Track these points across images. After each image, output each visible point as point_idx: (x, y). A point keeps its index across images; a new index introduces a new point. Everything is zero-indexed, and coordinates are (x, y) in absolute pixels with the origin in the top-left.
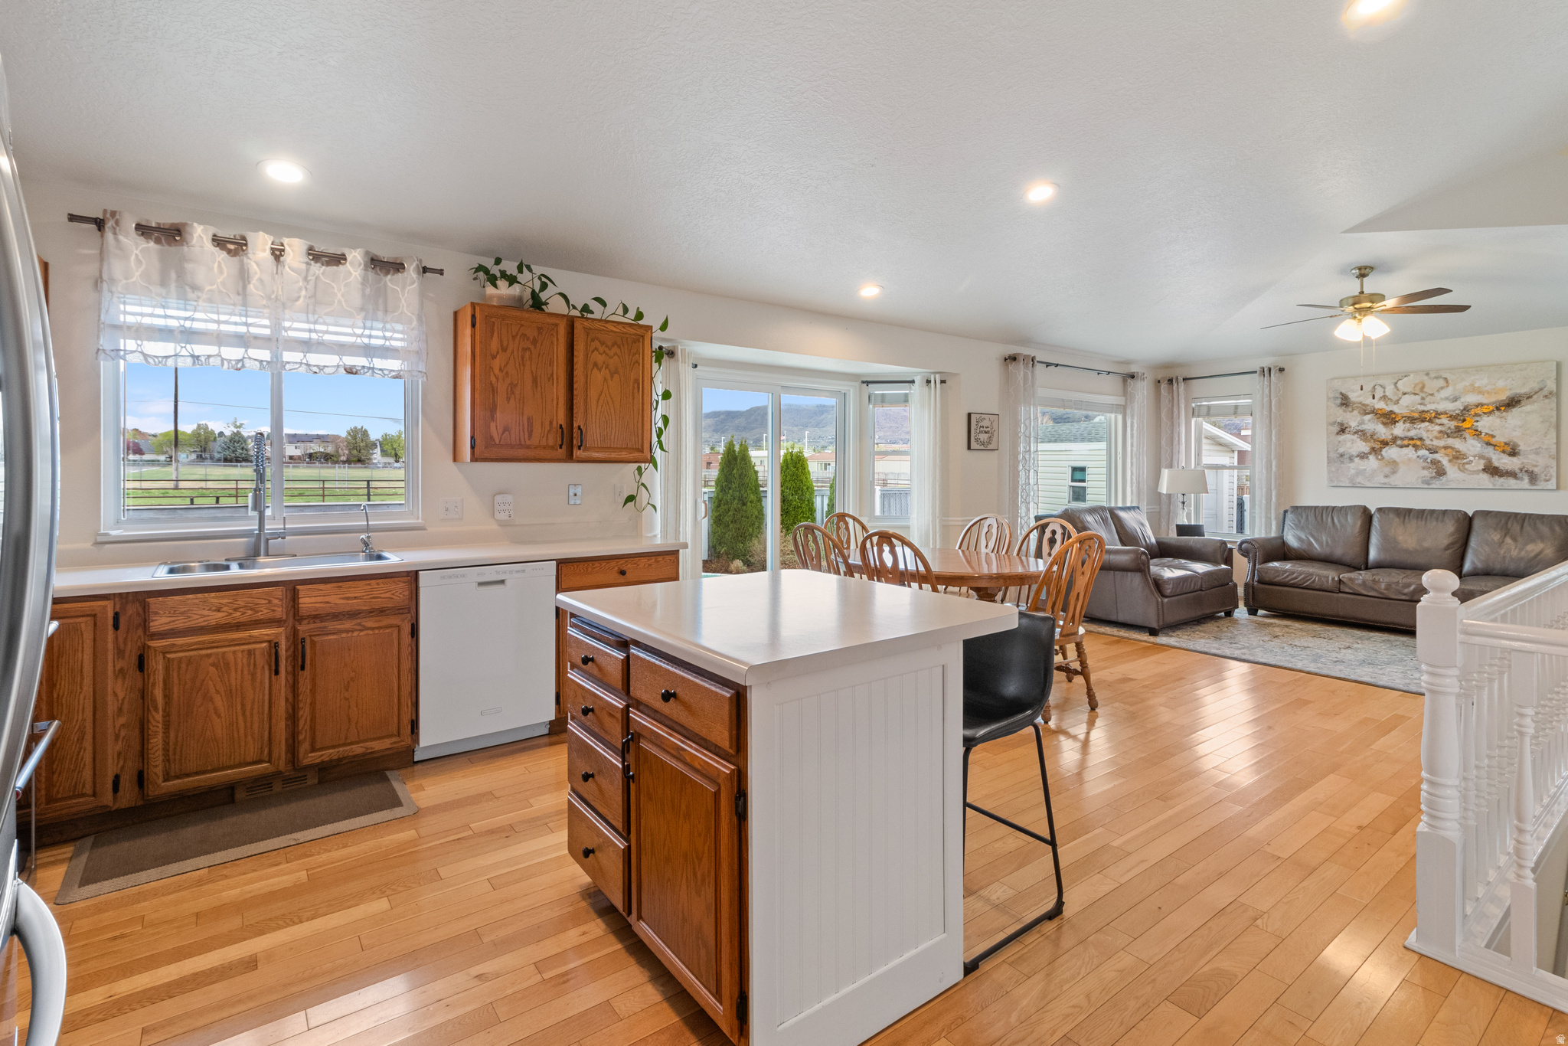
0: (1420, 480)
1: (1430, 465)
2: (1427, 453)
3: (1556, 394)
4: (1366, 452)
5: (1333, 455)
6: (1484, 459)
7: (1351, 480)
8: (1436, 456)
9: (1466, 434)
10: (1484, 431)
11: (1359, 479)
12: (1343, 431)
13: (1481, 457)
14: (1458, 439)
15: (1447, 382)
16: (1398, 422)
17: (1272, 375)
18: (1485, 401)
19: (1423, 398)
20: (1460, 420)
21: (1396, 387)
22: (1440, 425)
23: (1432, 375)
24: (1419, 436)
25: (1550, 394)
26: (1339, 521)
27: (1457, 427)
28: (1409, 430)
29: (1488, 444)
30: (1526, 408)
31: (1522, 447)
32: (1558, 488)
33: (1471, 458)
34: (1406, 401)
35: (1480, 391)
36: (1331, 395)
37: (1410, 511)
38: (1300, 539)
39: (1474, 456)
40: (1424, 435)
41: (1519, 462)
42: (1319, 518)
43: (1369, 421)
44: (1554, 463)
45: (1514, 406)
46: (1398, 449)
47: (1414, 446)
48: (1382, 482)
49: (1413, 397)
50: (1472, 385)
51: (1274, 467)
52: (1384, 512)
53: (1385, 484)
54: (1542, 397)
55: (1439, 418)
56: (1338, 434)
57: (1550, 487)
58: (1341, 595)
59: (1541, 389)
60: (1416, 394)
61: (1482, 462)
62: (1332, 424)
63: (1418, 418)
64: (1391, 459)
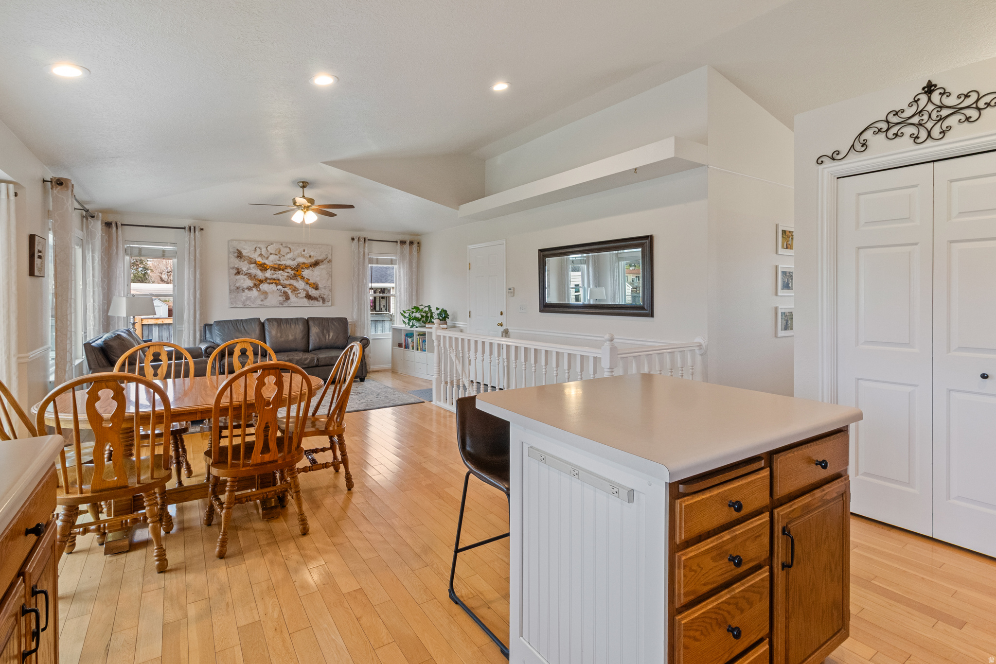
0: (278, 303)
1: (283, 294)
2: (281, 287)
3: (330, 261)
4: (251, 286)
5: (232, 288)
7: (243, 303)
8: (286, 289)
9: (299, 278)
10: (306, 277)
11: (248, 303)
12: (238, 272)
13: (304, 290)
14: (295, 280)
15: (290, 250)
16: (267, 269)
17: (196, 232)
18: (306, 262)
19: (280, 258)
20: (296, 271)
22: (287, 272)
23: (284, 245)
24: (278, 278)
27: (295, 274)
28: (273, 275)
29: (307, 283)
30: (321, 267)
31: (320, 286)
32: (332, 305)
33: (300, 291)
34: (272, 258)
35: (301, 256)
36: (232, 250)
37: (281, 320)
39: (302, 290)
40: (280, 278)
41: (320, 293)
43: (253, 268)
44: (330, 293)
45: (317, 265)
46: (268, 285)
47: (276, 283)
49: (275, 256)
50: (301, 253)
51: (197, 295)
52: (270, 321)
53: (261, 305)
54: (326, 262)
55: (287, 269)
56: (235, 274)
57: (329, 305)
59: (326, 258)
60: (276, 255)
61: (305, 292)
62: (233, 268)
63: (277, 268)
64: (264, 290)
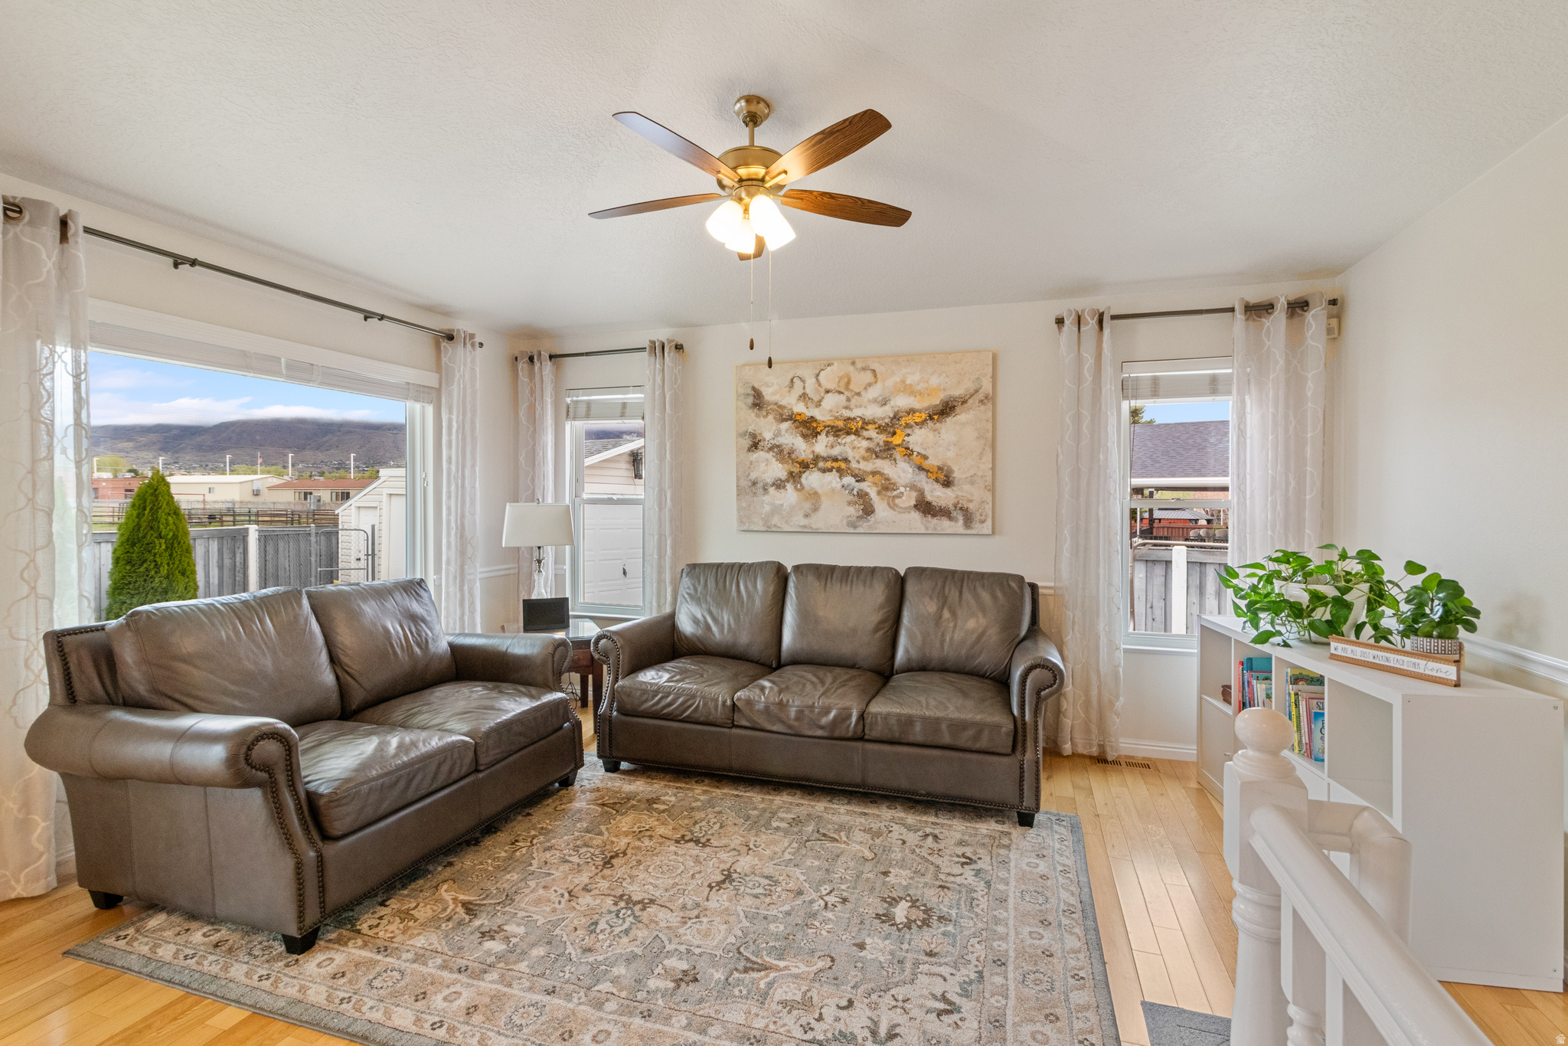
0: (845, 522)
1: (856, 499)
2: (853, 480)
3: (989, 399)
4: (783, 478)
5: (744, 483)
6: (915, 491)
7: (766, 521)
8: (864, 486)
9: (898, 454)
10: (917, 449)
11: (775, 520)
12: (755, 446)
13: (913, 487)
14: (887, 460)
15: (875, 376)
16: (819, 433)
17: (666, 354)
18: (917, 405)
19: (848, 400)
20: (889, 433)
21: (817, 380)
22: (868, 439)
23: (859, 365)
24: (844, 455)
25: (986, 398)
26: (746, 587)
27: (887, 443)
28: (832, 447)
29: (920, 468)
30: (962, 417)
31: (957, 474)
32: (993, 533)
33: (902, 489)
34: (830, 401)
35: (909, 390)
36: (741, 391)
37: (832, 569)
38: (696, 621)
39: (905, 487)
40: (850, 454)
41: (954, 496)
42: (721, 584)
43: (787, 431)
44: (988, 497)
45: (948, 415)
46: (820, 474)
47: (839, 470)
48: (802, 524)
49: (838, 397)
50: (903, 382)
51: (668, 501)
52: (802, 572)
53: (805, 527)
54: (977, 402)
55: (866, 430)
56: (749, 450)
57: (985, 531)
58: (734, 731)
59: (977, 391)
60: (840, 393)
61: (914, 494)
62: (743, 435)
63: (842, 429)
64: (812, 488)
